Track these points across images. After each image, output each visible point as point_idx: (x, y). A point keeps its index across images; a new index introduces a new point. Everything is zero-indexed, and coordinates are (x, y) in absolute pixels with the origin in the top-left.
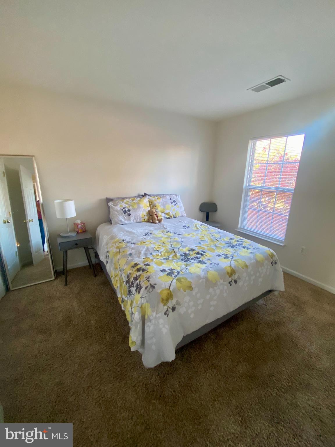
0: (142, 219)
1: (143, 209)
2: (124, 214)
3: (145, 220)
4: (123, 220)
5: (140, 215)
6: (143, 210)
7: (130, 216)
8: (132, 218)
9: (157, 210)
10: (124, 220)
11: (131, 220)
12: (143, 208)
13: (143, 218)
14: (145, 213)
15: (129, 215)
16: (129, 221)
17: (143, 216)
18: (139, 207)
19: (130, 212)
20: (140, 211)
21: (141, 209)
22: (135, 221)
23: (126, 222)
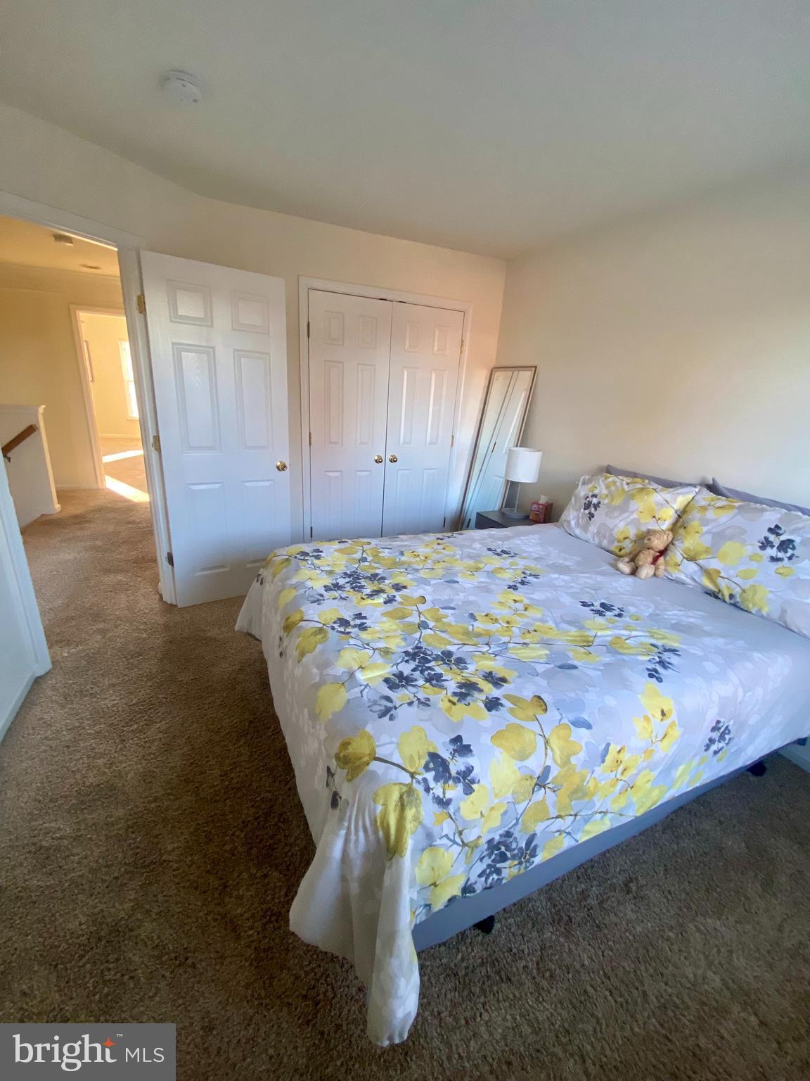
0: (616, 544)
1: (632, 517)
2: (582, 510)
3: (620, 550)
4: (573, 523)
5: (616, 530)
6: (629, 520)
7: (590, 520)
8: (593, 528)
9: (676, 543)
10: (575, 525)
11: (589, 533)
12: (635, 516)
13: (619, 541)
14: (632, 532)
15: (591, 516)
16: (583, 533)
17: (623, 536)
18: (623, 509)
19: (596, 510)
20: (621, 518)
21: (627, 514)
22: (597, 541)
23: (578, 532)
